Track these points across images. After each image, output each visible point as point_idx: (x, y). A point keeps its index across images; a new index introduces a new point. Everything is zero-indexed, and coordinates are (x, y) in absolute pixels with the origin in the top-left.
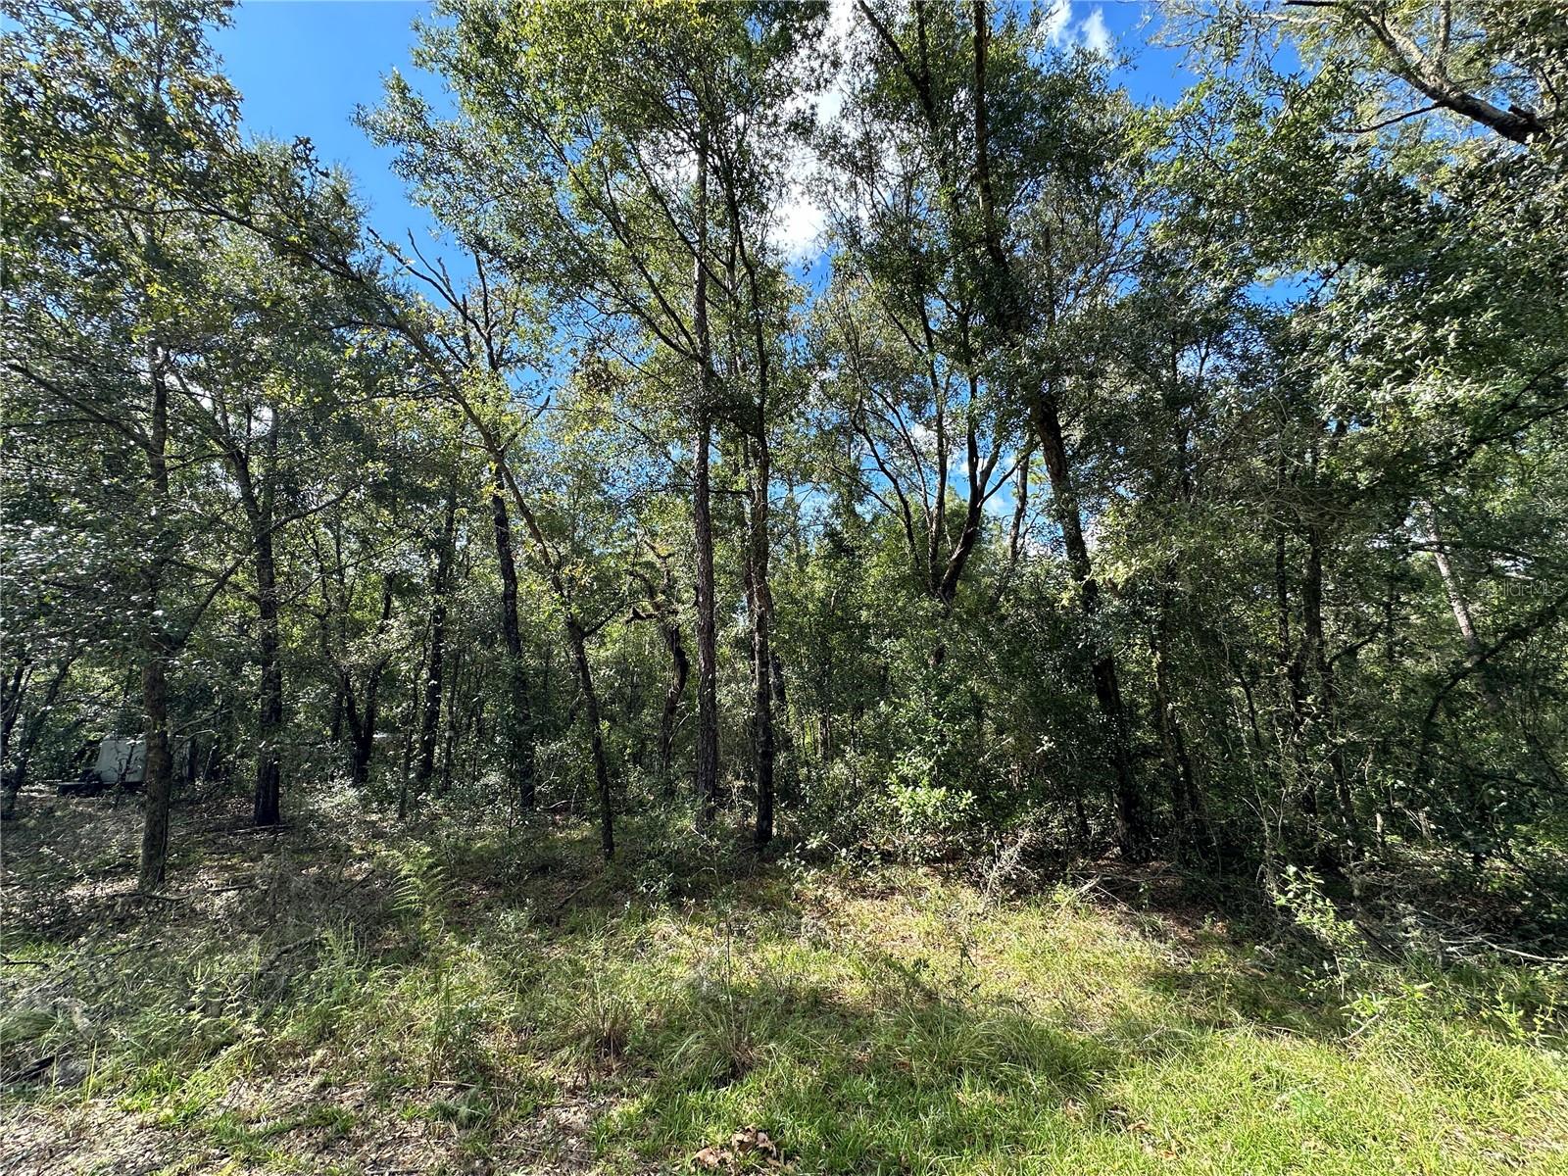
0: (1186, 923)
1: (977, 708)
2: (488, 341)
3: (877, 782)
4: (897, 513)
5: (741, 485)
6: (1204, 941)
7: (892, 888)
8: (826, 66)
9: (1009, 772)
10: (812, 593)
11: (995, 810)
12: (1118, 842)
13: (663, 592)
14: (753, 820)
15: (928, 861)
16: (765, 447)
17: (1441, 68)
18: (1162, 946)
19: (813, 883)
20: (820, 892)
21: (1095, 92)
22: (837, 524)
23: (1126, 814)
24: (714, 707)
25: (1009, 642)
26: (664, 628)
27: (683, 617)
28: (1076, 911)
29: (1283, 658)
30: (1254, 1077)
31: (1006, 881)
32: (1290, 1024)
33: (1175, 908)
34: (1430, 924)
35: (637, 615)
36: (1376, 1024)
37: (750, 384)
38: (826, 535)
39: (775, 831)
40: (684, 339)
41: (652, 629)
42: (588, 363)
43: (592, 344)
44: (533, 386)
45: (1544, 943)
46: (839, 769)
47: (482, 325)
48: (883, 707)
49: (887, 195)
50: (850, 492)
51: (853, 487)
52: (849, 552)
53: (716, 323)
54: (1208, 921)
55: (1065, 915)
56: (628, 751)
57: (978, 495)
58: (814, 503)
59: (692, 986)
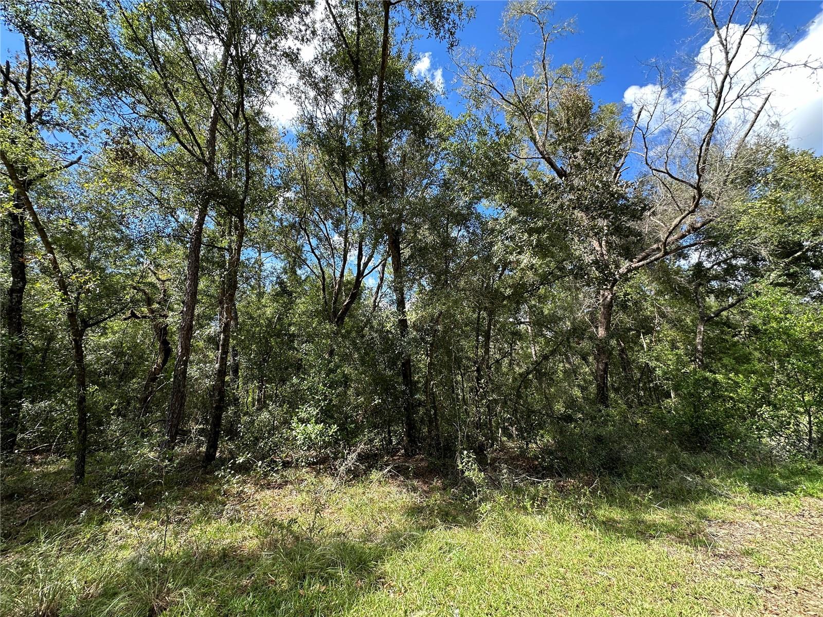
0: (427, 483)
1: (346, 381)
2: (27, 102)
3: (286, 422)
4: (318, 277)
5: (225, 244)
6: (432, 490)
7: (287, 482)
8: (308, 32)
9: (357, 415)
10: (264, 313)
11: (348, 435)
12: (404, 447)
13: (159, 303)
14: (203, 449)
15: (309, 465)
16: (242, 225)
17: (544, 145)
18: (415, 495)
19: (237, 483)
20: (241, 488)
21: (430, 101)
22: (284, 277)
23: (408, 434)
24: (185, 377)
25: (365, 349)
26: (156, 326)
27: (171, 320)
28: (380, 482)
29: (475, 363)
30: (441, 549)
31: (349, 471)
32: (458, 522)
33: (423, 477)
34: (510, 472)
35: (133, 315)
36: (487, 515)
37: (237, 186)
38: (277, 283)
39: (218, 454)
40: (196, 148)
41: (146, 325)
42: (118, 143)
43: (124, 131)
44: (69, 146)
45: (543, 474)
46: (265, 415)
47: (23, 87)
48: (295, 380)
49: (335, 112)
50: (294, 261)
51: (296, 259)
52: (290, 294)
53: (221, 145)
54: (435, 480)
55: (375, 486)
56: (114, 407)
57: (360, 275)
58: (273, 264)
59: (133, 563)
